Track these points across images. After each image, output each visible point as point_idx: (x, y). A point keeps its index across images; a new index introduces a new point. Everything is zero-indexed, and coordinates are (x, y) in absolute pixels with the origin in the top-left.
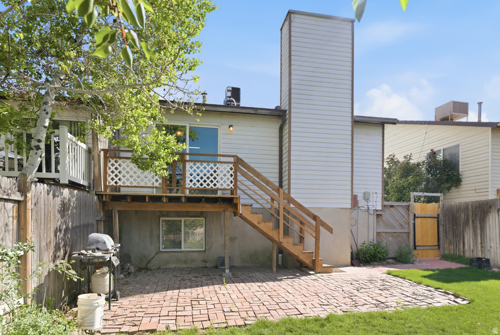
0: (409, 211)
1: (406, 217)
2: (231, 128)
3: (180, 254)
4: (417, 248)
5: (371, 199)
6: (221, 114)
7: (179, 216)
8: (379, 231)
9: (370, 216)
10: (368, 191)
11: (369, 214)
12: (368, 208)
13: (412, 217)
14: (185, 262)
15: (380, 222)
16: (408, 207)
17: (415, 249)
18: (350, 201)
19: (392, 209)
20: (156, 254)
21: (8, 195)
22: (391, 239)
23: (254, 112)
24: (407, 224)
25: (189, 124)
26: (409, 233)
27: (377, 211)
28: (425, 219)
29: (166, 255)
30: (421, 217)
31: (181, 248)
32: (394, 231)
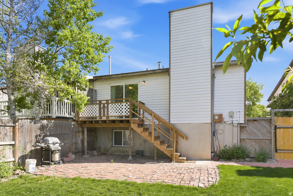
0: (271, 123)
1: (268, 128)
2: (144, 83)
3: (120, 148)
4: (278, 151)
5: (235, 116)
6: (139, 76)
7: (120, 129)
8: (242, 138)
9: (234, 128)
10: (232, 110)
11: (233, 126)
12: (233, 122)
13: (273, 128)
14: (123, 152)
15: (244, 132)
16: (270, 121)
17: (276, 152)
18: (210, 119)
19: (255, 122)
20: (111, 147)
21: (5, 124)
22: (254, 144)
23: (153, 72)
24: (269, 133)
25: (125, 84)
26: (271, 140)
27: (241, 124)
28: (288, 129)
29: (115, 148)
30: (283, 128)
31: (122, 145)
32: (256, 138)
